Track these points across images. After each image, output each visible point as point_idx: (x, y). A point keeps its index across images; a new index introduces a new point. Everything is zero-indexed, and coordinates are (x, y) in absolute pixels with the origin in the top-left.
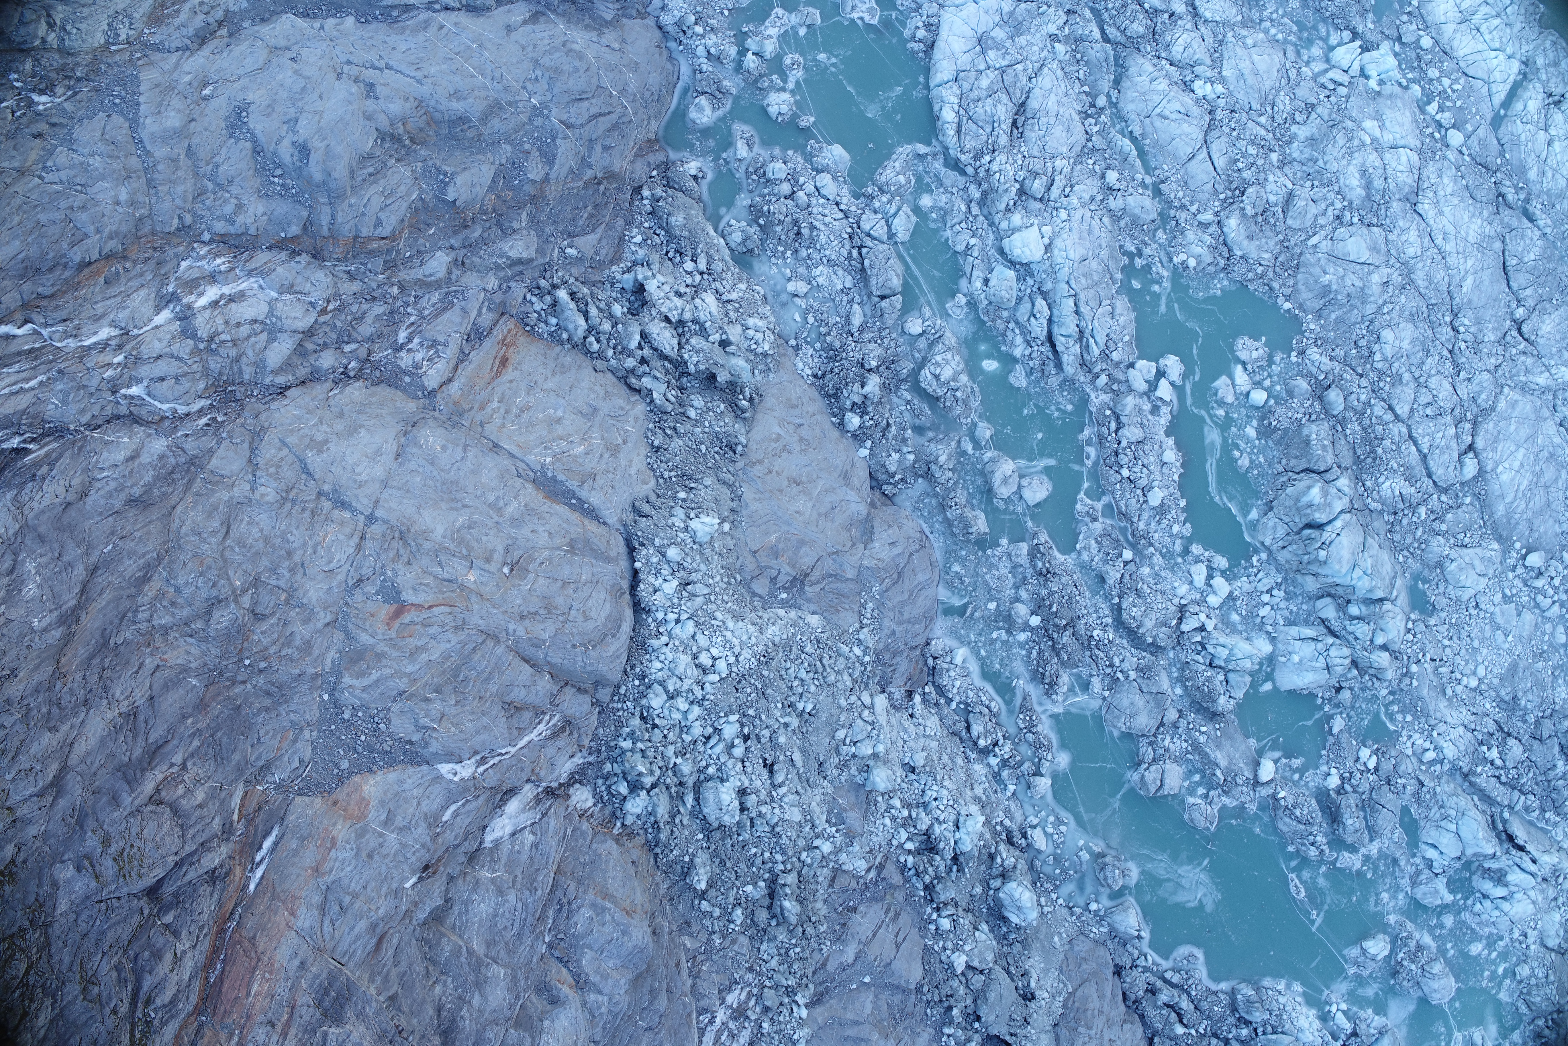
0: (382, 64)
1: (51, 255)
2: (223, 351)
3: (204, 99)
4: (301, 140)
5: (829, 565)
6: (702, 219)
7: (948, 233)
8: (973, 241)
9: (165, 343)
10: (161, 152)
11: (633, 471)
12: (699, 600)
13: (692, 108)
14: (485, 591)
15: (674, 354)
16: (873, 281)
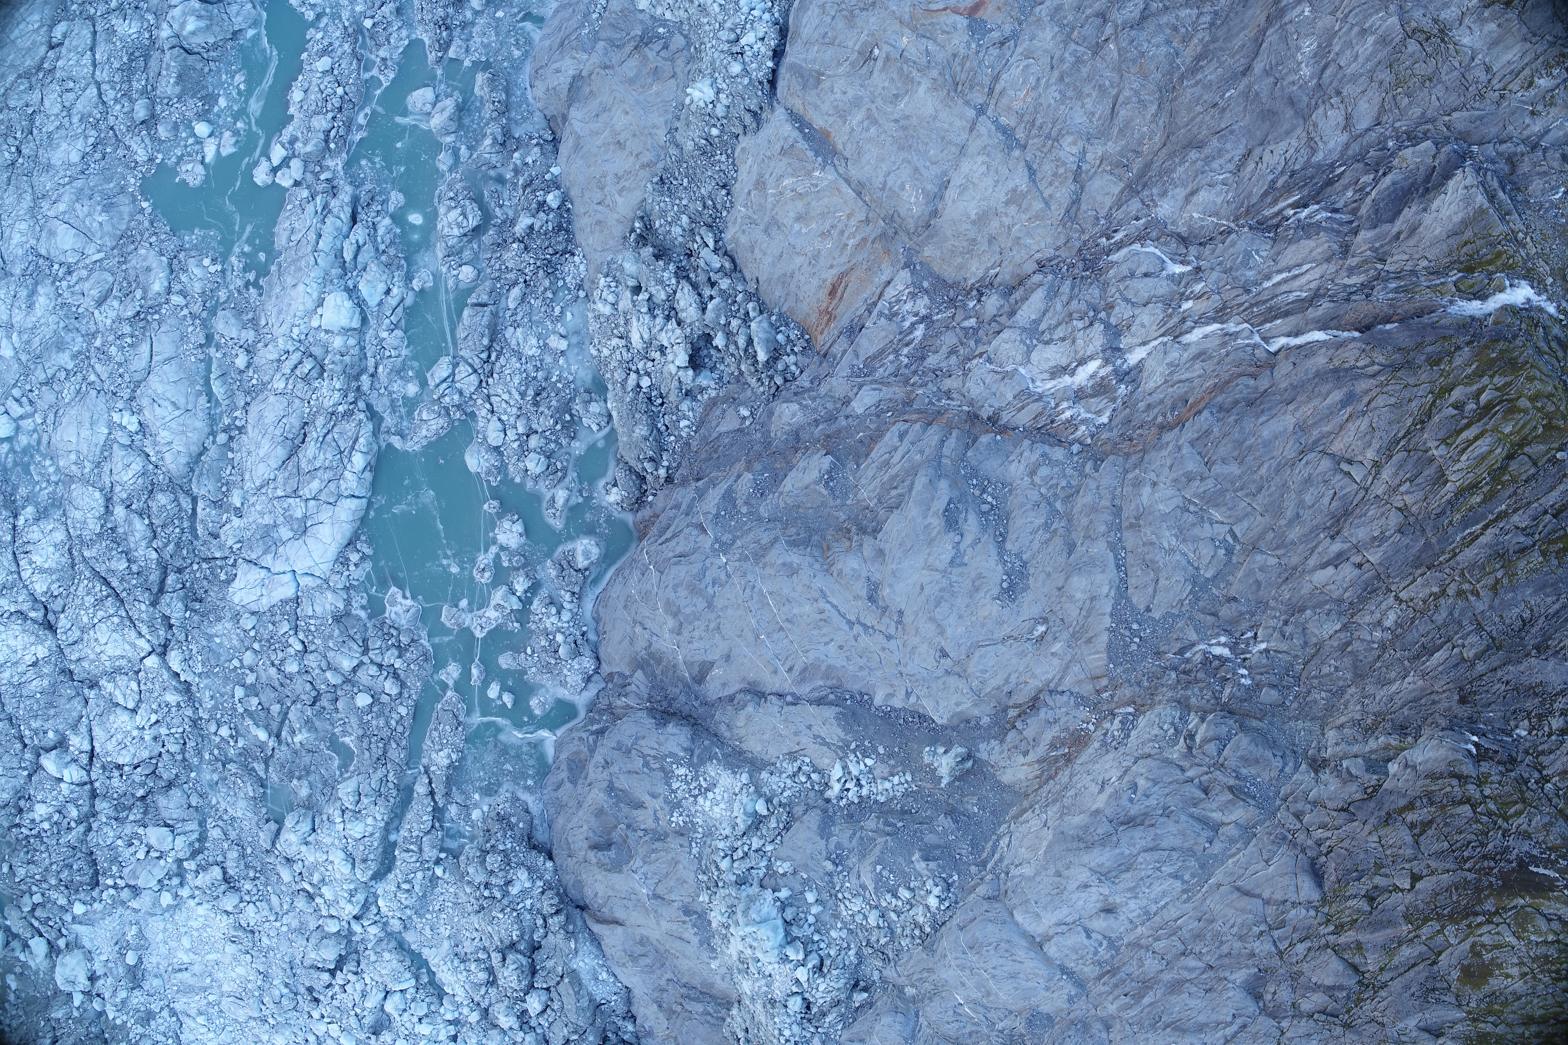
0: (857, 628)
1: (1232, 419)
2: (1083, 306)
3: (1045, 620)
4: (952, 534)
5: (616, 57)
6: (620, 430)
7: (404, 352)
8: (384, 335)
9: (1137, 322)
10: (1099, 548)
11: (749, 162)
12: (728, 25)
13: (594, 558)
14: (896, 26)
15: (684, 283)
16: (485, 321)
